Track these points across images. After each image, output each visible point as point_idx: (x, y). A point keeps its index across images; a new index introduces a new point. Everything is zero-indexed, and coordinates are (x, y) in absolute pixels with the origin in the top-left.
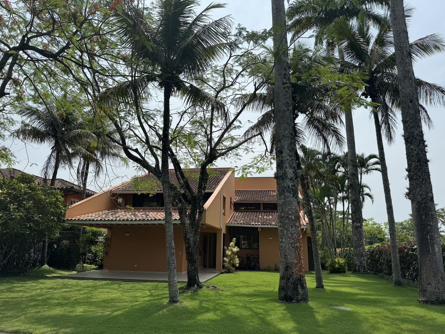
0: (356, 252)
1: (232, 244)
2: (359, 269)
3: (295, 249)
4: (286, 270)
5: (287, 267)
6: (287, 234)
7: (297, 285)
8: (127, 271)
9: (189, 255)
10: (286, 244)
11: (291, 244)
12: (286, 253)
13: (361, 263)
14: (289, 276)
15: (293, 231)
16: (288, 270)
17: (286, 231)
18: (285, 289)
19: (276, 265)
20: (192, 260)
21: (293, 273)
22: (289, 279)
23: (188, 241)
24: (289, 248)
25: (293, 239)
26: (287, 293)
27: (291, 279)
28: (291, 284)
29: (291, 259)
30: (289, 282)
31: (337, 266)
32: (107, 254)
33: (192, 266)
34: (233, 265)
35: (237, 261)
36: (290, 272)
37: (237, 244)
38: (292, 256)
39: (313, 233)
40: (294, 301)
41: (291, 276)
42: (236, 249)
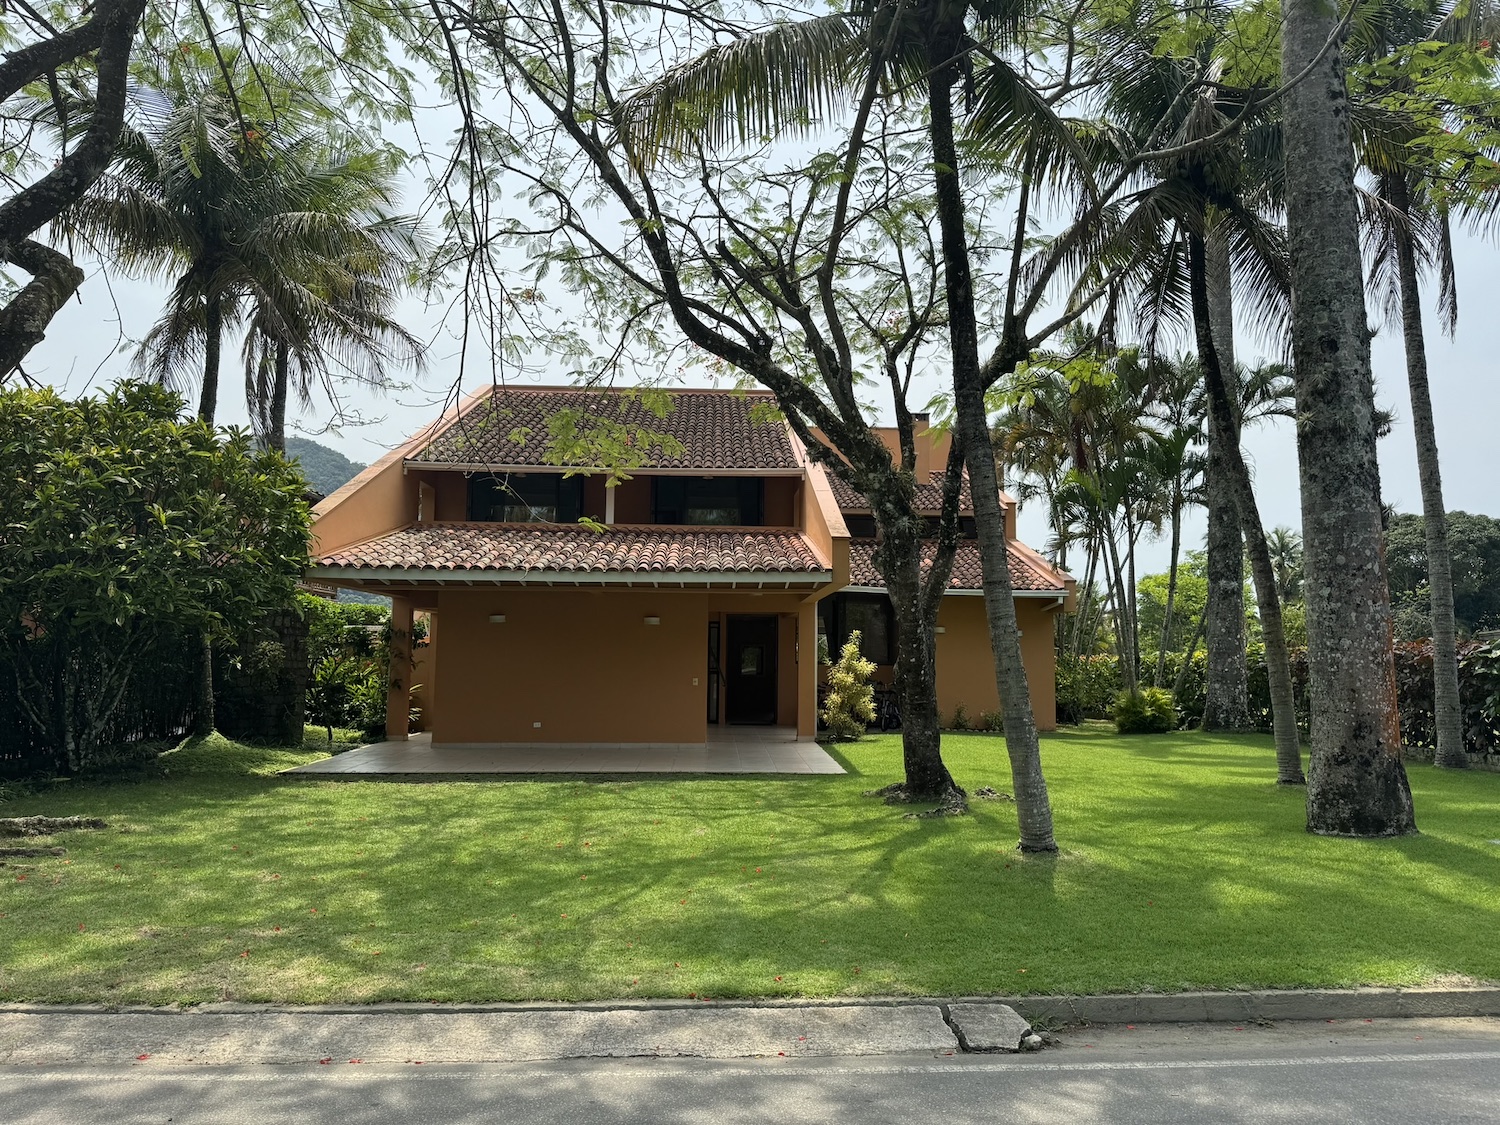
0: (1219, 668)
1: (850, 649)
3: (1384, 671)
4: (1356, 737)
5: (1359, 727)
6: (1360, 624)
7: (1395, 780)
8: (504, 745)
9: (919, 690)
10: (1355, 655)
11: (1374, 654)
12: (1354, 683)
14: (1366, 754)
15: (1377, 612)
16: (1364, 738)
17: (1354, 614)
18: (1355, 794)
20: (924, 709)
21: (1379, 743)
22: (1367, 763)
24: (1365, 667)
25: (1379, 639)
26: (1363, 808)
27: (1376, 764)
28: (1378, 778)
29: (1372, 703)
30: (1370, 774)
31: (1149, 712)
35: (868, 705)
36: (1369, 742)
38: (1378, 693)
40: (1390, 831)
41: (1374, 753)
42: (867, 667)
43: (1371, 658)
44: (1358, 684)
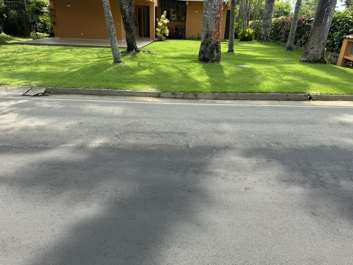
0: (264, 23)
1: (163, 16)
2: (263, 38)
3: (216, 20)
4: (207, 38)
5: (207, 35)
6: (211, 6)
7: (214, 49)
8: (75, 39)
9: (127, 25)
10: (209, 15)
11: (213, 15)
12: (208, 23)
13: (266, 33)
14: (208, 42)
15: (216, 3)
16: (208, 38)
17: (210, 3)
18: (204, 52)
19: (198, 35)
20: (129, 30)
21: (211, 39)
22: (208, 45)
23: (124, 12)
24: (211, 19)
25: (215, 10)
26: (205, 56)
27: (210, 45)
28: (209, 48)
29: (211, 29)
30: (208, 47)
31: (246, 35)
32: (55, 24)
33: (130, 35)
34: (164, 35)
35: (167, 31)
36: (209, 39)
37: (167, 17)
38: (213, 26)
39: (233, 6)
40: (210, 61)
41: (210, 42)
42: (166, 21)
43: (212, 16)
44: (209, 23)
